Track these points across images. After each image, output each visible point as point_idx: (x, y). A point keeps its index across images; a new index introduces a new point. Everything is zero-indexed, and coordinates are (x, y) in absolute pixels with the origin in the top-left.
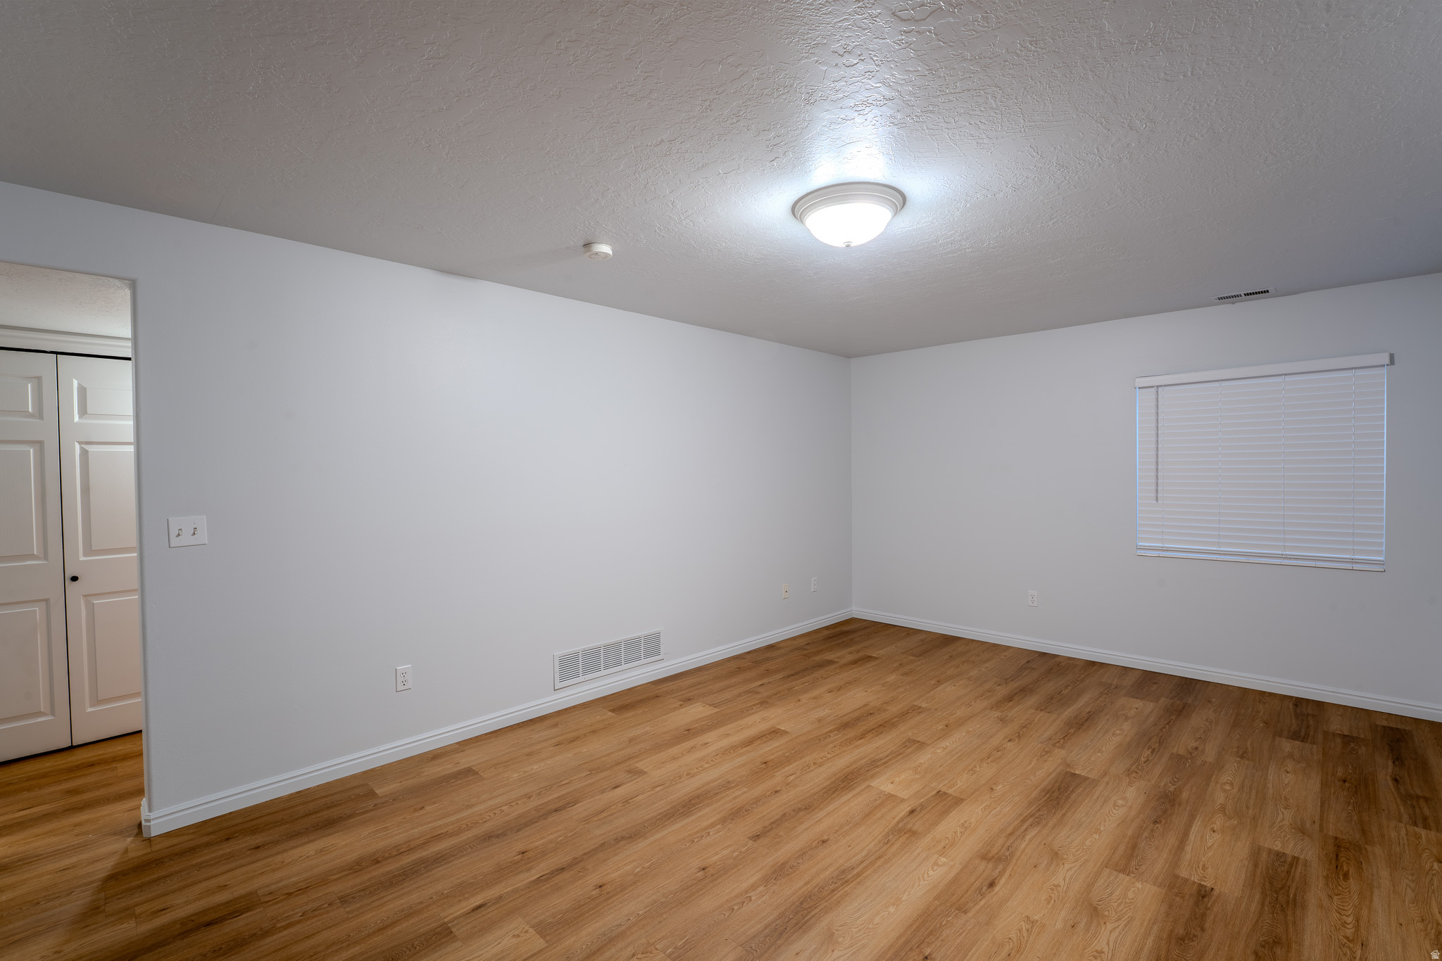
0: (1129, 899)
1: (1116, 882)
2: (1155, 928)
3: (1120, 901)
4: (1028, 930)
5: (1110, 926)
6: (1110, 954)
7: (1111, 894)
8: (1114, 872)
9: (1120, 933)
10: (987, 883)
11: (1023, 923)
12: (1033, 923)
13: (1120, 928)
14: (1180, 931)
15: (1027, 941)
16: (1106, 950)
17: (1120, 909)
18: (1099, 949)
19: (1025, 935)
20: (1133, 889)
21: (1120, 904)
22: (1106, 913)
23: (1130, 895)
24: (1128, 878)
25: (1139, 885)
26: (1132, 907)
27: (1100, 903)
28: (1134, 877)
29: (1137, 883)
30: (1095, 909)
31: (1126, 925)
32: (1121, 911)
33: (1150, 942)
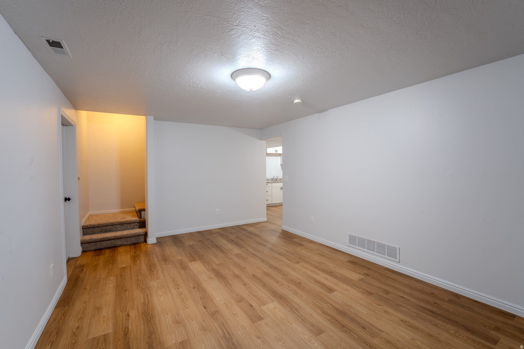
0: (172, 334)
1: (180, 337)
2: (160, 331)
3: (174, 331)
4: (185, 306)
5: (171, 322)
6: (165, 316)
7: (178, 331)
8: (184, 340)
9: (167, 322)
10: (206, 307)
11: (188, 306)
12: (186, 308)
13: (168, 324)
14: (153, 337)
15: (183, 304)
16: (167, 316)
17: (172, 329)
18: (168, 315)
19: (185, 305)
20: (174, 338)
21: (173, 330)
22: (174, 324)
23: (173, 336)
24: (179, 342)
25: (174, 342)
26: (170, 332)
27: (178, 326)
28: (177, 343)
29: (175, 342)
30: (178, 323)
31: (167, 325)
32: (171, 328)
33: (159, 326)
